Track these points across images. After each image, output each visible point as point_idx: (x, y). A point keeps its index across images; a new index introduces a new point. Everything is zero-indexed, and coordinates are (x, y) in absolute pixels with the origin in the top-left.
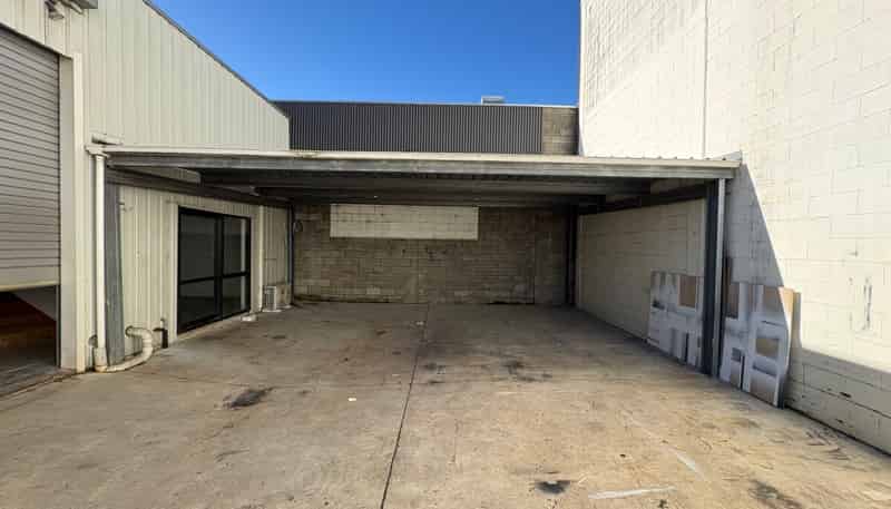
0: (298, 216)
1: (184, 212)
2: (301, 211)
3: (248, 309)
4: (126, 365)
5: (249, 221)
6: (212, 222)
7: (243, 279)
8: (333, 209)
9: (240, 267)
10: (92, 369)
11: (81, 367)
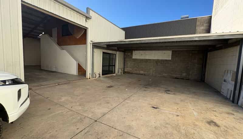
0: (126, 54)
1: (103, 53)
2: (126, 53)
3: (115, 73)
4: (94, 79)
5: (115, 54)
6: (108, 55)
7: (114, 67)
8: (134, 52)
9: (113, 64)
10: (90, 78)
11: (88, 78)
